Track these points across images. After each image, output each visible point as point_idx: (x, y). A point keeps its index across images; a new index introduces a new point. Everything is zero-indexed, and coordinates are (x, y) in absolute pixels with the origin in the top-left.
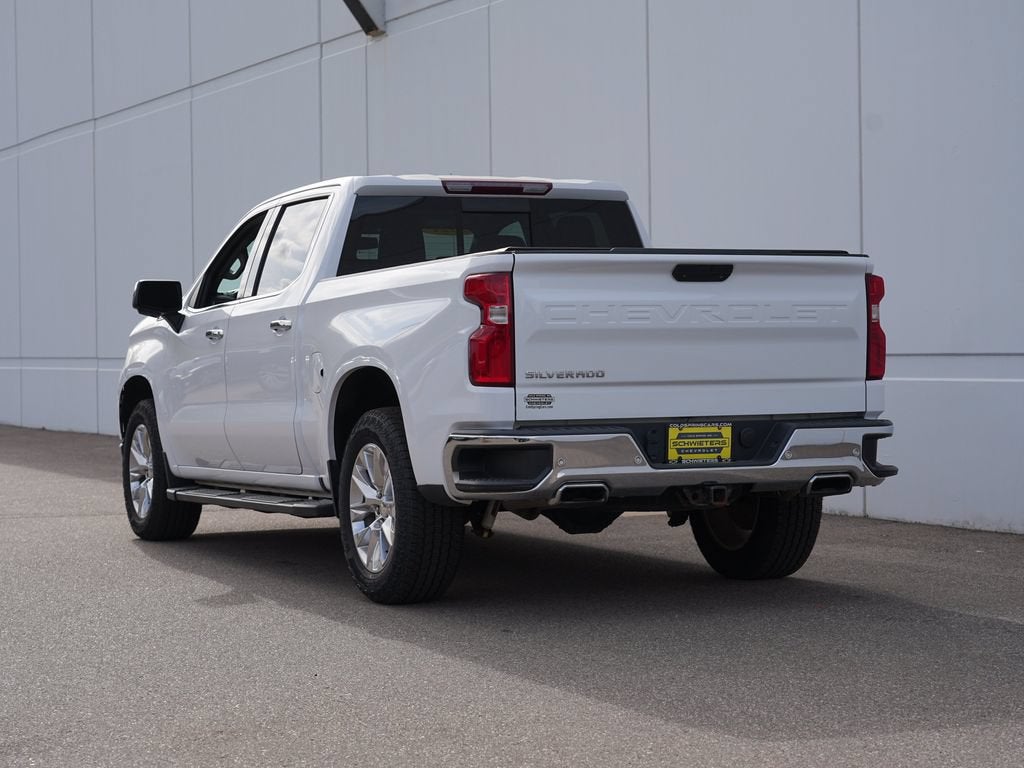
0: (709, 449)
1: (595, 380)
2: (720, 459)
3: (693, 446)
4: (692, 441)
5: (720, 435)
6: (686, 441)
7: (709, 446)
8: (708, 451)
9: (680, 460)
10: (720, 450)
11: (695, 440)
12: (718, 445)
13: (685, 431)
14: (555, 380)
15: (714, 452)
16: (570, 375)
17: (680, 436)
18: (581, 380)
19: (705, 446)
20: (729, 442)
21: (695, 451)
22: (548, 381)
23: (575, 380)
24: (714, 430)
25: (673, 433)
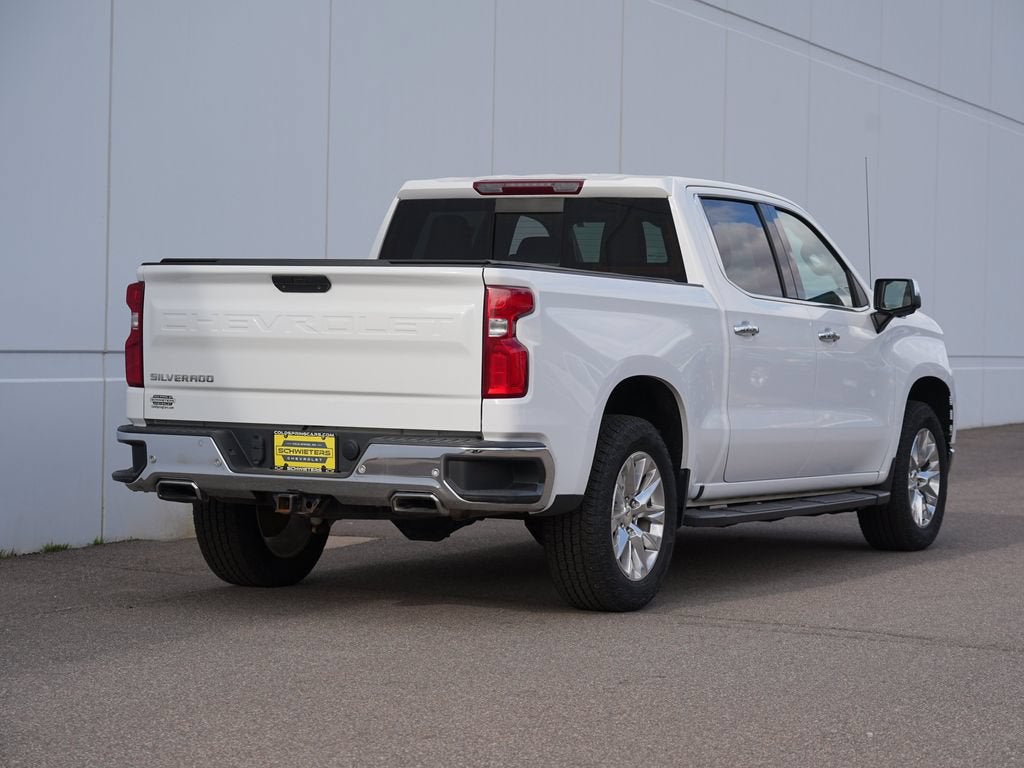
0: (314, 458)
1: (206, 384)
2: (324, 469)
3: (298, 454)
4: (297, 448)
5: (324, 445)
6: (292, 448)
7: (313, 455)
8: (313, 460)
9: (286, 466)
10: (324, 460)
11: (300, 449)
12: (322, 455)
13: (290, 438)
14: (173, 383)
15: (319, 462)
16: (184, 378)
17: (285, 444)
18: (194, 384)
19: (309, 455)
20: (333, 453)
21: (300, 459)
22: (167, 383)
23: (190, 384)
24: (318, 439)
25: (279, 439)
